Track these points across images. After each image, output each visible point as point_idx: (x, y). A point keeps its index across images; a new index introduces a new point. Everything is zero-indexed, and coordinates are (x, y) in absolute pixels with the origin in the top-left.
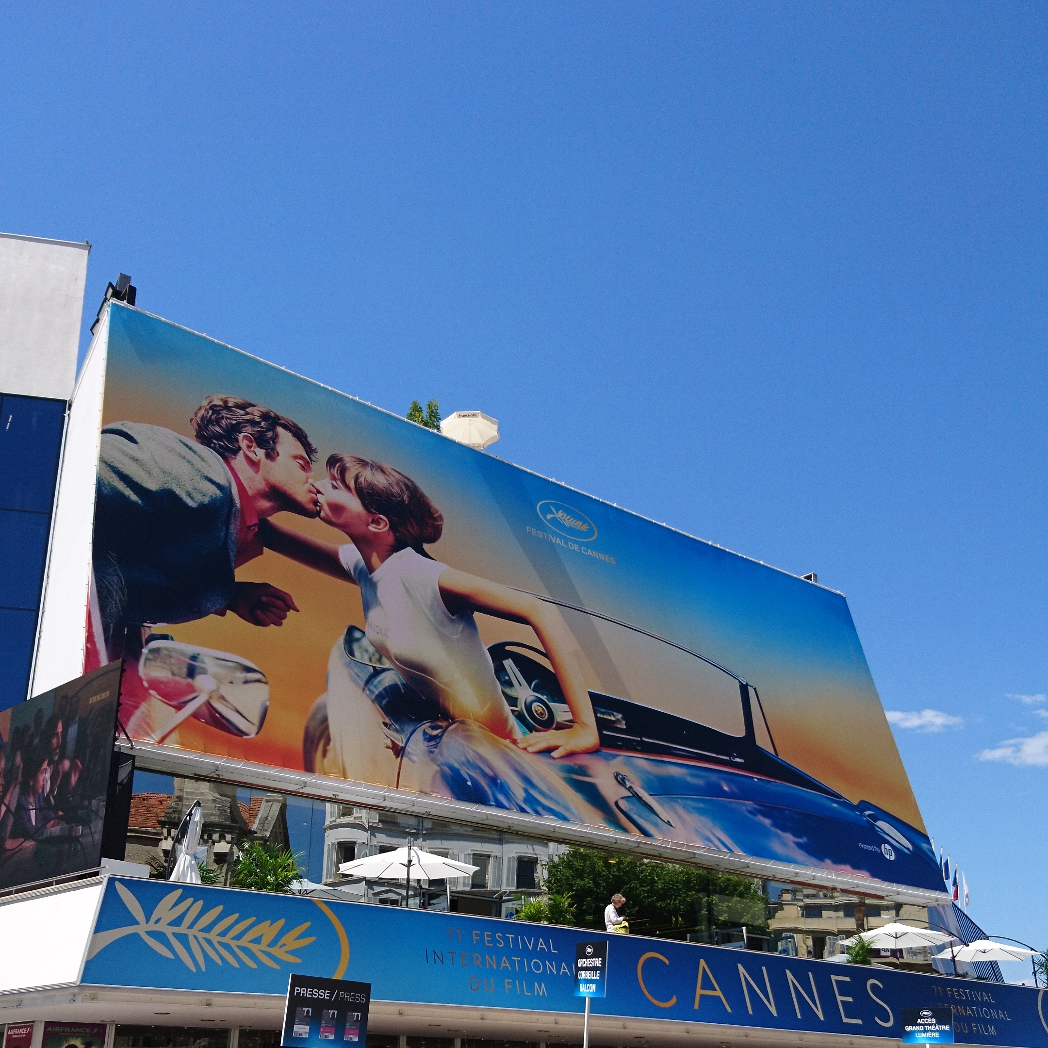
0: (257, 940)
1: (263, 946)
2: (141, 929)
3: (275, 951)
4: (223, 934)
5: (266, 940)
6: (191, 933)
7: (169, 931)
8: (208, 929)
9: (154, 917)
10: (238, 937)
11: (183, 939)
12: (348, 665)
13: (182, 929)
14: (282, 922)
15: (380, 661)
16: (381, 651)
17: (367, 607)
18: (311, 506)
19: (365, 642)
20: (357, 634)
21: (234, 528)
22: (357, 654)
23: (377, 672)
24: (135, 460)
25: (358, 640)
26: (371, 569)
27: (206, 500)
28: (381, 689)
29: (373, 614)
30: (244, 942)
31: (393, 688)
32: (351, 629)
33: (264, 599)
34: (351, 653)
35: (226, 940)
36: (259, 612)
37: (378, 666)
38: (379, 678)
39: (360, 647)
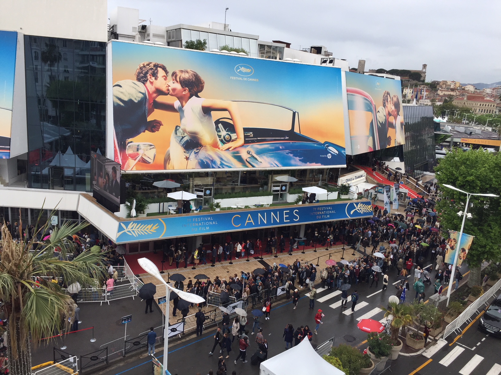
0: (148, 229)
1: (149, 230)
2: (126, 231)
3: (151, 230)
4: (141, 229)
5: (149, 229)
6: (135, 230)
7: (131, 230)
8: (138, 229)
9: (128, 228)
10: (144, 229)
11: (133, 231)
12: (175, 138)
13: (133, 229)
14: (152, 224)
15: (184, 134)
16: (184, 131)
17: (181, 119)
18: (167, 92)
19: (180, 130)
20: (178, 128)
21: (147, 106)
22: (178, 134)
23: (183, 138)
24: (122, 93)
25: (178, 129)
26: (183, 106)
27: (140, 99)
28: (184, 142)
29: (183, 120)
30: (145, 230)
31: (187, 141)
32: (177, 127)
33: (155, 124)
34: (176, 134)
35: (141, 230)
36: (153, 129)
37: (183, 136)
38: (183, 139)
39: (179, 132)
